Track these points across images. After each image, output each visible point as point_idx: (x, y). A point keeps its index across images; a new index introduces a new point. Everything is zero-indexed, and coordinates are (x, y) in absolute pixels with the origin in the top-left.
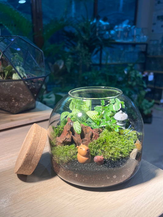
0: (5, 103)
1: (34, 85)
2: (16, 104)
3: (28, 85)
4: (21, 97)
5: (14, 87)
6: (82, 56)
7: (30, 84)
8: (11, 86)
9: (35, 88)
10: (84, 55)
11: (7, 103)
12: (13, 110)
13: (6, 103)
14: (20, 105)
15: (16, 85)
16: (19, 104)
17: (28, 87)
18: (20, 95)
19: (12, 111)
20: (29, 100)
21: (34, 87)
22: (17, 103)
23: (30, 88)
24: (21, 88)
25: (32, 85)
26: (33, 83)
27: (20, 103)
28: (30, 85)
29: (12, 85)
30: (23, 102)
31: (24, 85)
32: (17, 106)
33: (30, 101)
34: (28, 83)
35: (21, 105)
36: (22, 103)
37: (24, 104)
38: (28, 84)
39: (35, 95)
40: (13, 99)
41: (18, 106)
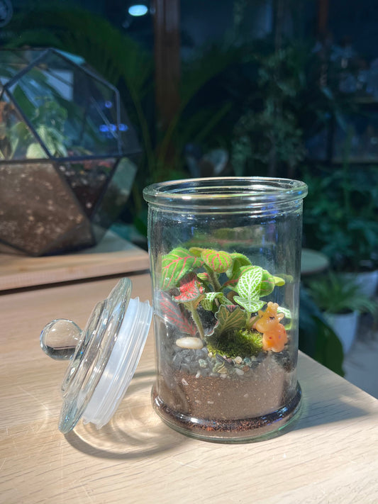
0: (10, 224)
1: (86, 178)
2: (39, 227)
3: (66, 176)
4: (51, 208)
5: (31, 179)
6: (276, 136)
7: (73, 173)
8: (23, 176)
9: (87, 187)
10: (281, 135)
11: (16, 223)
12: (32, 244)
13: (12, 225)
14: (48, 232)
15: (34, 174)
16: (45, 228)
17: (68, 180)
18: (48, 205)
19: (28, 248)
20: (71, 218)
21: (85, 182)
22: (40, 224)
23: (74, 184)
24: (48, 184)
25: (79, 176)
26: (82, 173)
27: (48, 227)
28: (72, 176)
29: (25, 173)
30: (57, 224)
31: (56, 175)
32: (43, 234)
33: (74, 221)
34: (67, 170)
35: (52, 231)
36: (54, 226)
37: (58, 230)
38: (68, 173)
39: (89, 205)
40: (29, 215)
41: (44, 236)
